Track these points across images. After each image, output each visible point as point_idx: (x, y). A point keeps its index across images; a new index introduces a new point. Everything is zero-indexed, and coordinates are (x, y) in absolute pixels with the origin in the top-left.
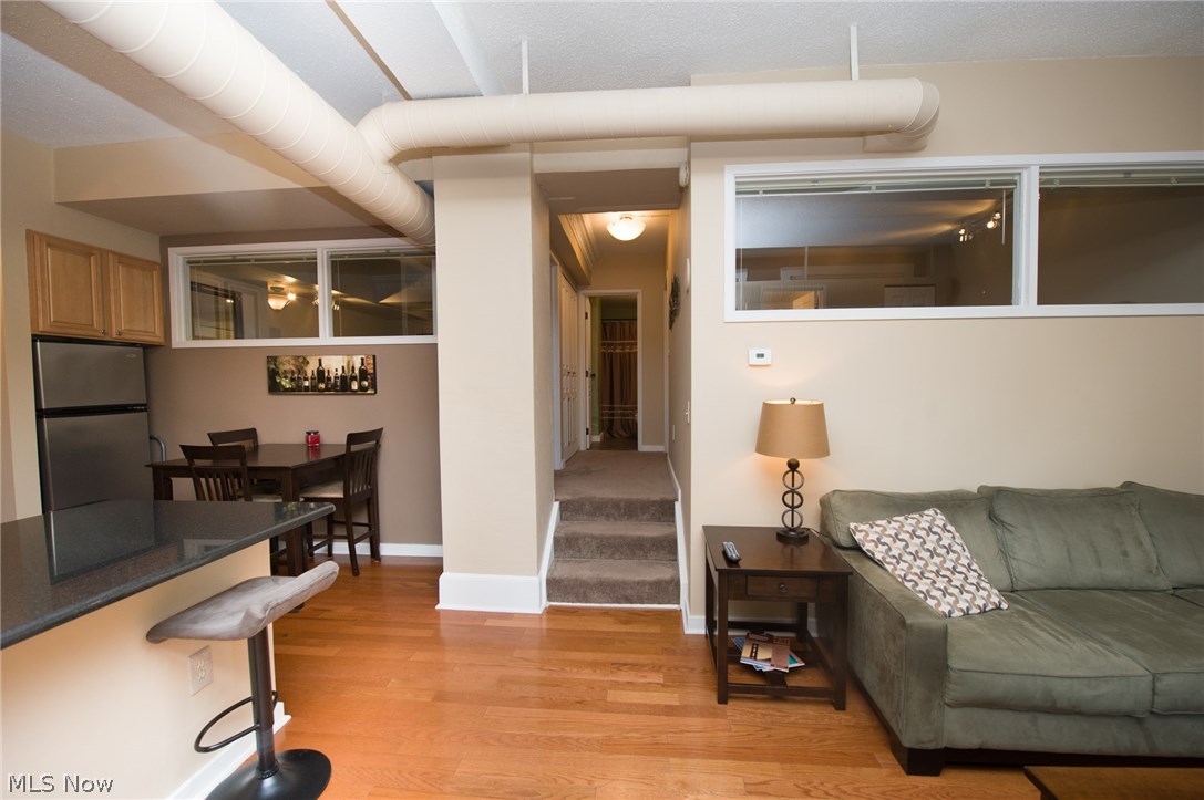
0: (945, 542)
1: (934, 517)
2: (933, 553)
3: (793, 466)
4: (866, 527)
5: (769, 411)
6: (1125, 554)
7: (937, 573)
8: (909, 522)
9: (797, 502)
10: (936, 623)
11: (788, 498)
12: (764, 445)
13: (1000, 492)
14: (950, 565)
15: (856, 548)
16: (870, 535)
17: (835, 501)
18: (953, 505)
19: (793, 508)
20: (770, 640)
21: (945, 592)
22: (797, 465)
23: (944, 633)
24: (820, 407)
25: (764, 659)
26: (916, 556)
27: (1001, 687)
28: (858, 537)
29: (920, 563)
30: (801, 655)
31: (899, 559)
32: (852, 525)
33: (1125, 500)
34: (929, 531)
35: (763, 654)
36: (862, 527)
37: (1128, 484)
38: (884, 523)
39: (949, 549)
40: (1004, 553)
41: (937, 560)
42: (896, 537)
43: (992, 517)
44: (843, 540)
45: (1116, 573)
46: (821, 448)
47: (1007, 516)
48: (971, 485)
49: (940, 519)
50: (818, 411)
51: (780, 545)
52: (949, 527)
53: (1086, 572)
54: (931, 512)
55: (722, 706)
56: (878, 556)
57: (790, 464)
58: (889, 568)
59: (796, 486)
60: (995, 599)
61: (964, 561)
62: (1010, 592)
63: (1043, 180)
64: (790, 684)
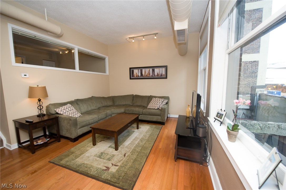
0: (72, 108)
1: (69, 105)
2: (70, 111)
3: (39, 100)
4: (58, 109)
5: (31, 88)
6: (93, 105)
7: (72, 113)
8: (66, 107)
9: (41, 108)
11: (39, 108)
12: (31, 95)
13: (78, 100)
14: (73, 112)
15: (57, 113)
16: (59, 110)
17: (50, 106)
18: (71, 103)
19: (41, 109)
20: (40, 139)
21: (76, 115)
22: (41, 100)
23: (76, 119)
24: (45, 87)
25: (40, 142)
26: (68, 112)
27: (84, 123)
28: (57, 111)
29: (69, 112)
30: (48, 138)
31: (65, 113)
32: (55, 109)
33: (92, 99)
34: (69, 107)
36: (57, 109)
37: (92, 96)
38: (61, 108)
39: (72, 109)
40: (80, 109)
41: (71, 111)
42: (64, 109)
43: (77, 104)
44: (54, 112)
45: (93, 108)
46: (46, 95)
47: (79, 103)
48: (73, 99)
49: (70, 105)
50: (44, 88)
51: (38, 118)
52: (72, 106)
53: (90, 109)
54: (68, 104)
55: (34, 154)
56: (62, 113)
57: (38, 100)
58: (64, 114)
59: (41, 104)
60: (80, 115)
61: (75, 111)
63: (78, 50)
64: (49, 142)
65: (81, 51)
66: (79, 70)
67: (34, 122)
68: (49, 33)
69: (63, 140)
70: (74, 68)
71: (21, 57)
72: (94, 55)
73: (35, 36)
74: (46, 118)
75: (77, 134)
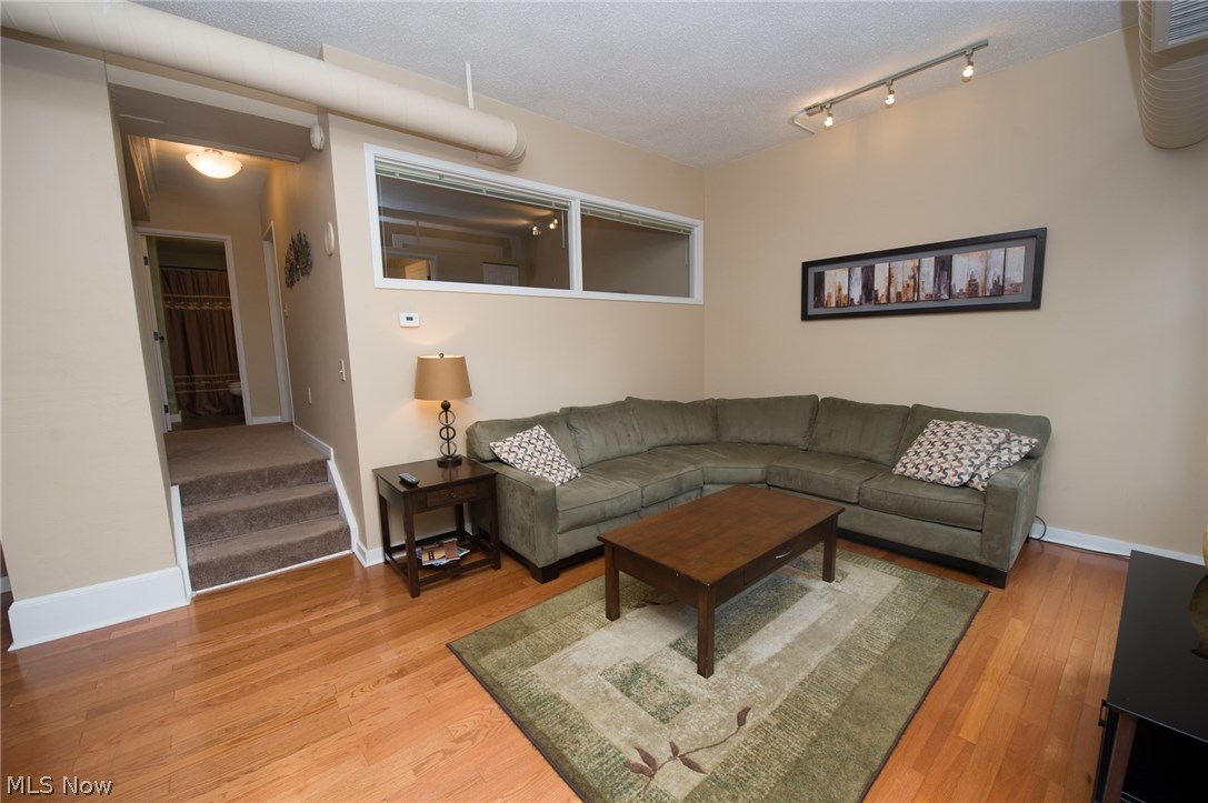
0: (547, 445)
1: (539, 430)
2: (541, 452)
3: (446, 407)
4: (500, 443)
5: (423, 366)
6: (629, 436)
7: (545, 464)
8: (526, 436)
9: (451, 435)
10: (549, 487)
11: (444, 433)
12: (421, 392)
13: (571, 409)
14: (550, 458)
15: (497, 460)
16: (503, 448)
17: (478, 430)
18: (548, 421)
19: (448, 440)
20: (441, 545)
21: (558, 470)
22: (449, 406)
23: (553, 491)
24: (463, 358)
25: (440, 558)
26: (532, 456)
27: (582, 514)
28: (497, 451)
29: (535, 460)
30: (465, 547)
31: (523, 460)
32: (492, 444)
33: (626, 409)
34: (538, 439)
35: (438, 555)
36: (498, 444)
37: (628, 398)
38: (511, 438)
39: (549, 449)
40: (577, 447)
41: (544, 456)
42: (520, 447)
43: (570, 427)
44: (487, 456)
45: (626, 447)
46: (465, 391)
47: (576, 425)
48: (555, 407)
49: (543, 431)
50: (461, 363)
51: (441, 470)
52: (548, 435)
53: (614, 450)
54: (537, 427)
55: (416, 598)
56: (511, 461)
57: (443, 406)
58: (518, 466)
59: (450, 421)
60: (575, 472)
61: (558, 454)
62: (581, 469)
63: (582, 210)
64: (463, 564)
65: (592, 212)
66: (584, 289)
67: (420, 486)
68: (482, 156)
69: (508, 565)
70: (563, 282)
71: (427, 259)
72: (643, 223)
73: (442, 176)
74: (463, 473)
75: (556, 552)
